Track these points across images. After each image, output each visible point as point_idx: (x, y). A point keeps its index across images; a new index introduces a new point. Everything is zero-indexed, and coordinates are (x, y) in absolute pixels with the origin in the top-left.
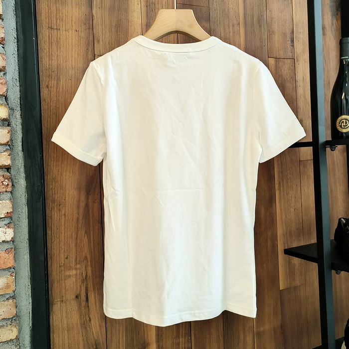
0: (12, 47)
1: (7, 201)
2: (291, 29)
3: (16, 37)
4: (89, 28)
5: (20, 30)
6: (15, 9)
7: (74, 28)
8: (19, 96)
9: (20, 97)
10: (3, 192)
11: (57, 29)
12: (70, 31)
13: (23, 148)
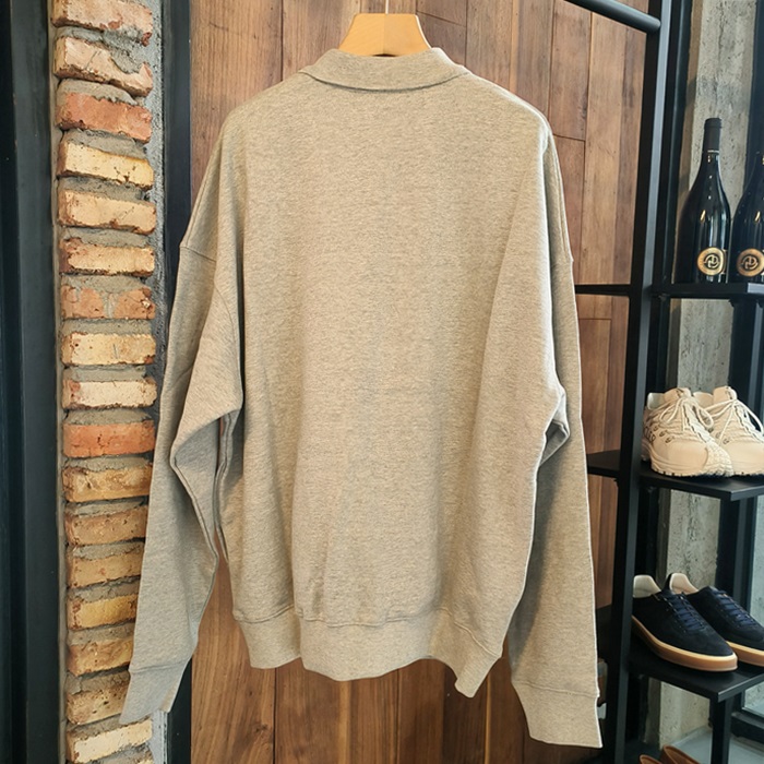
0: (152, 53)
1: (150, 337)
2: (585, 88)
4: (276, 36)
5: (168, 22)
7: (251, 32)
8: (161, 147)
9: (163, 150)
10: (142, 320)
11: (223, 28)
12: (245, 35)
13: (164, 245)
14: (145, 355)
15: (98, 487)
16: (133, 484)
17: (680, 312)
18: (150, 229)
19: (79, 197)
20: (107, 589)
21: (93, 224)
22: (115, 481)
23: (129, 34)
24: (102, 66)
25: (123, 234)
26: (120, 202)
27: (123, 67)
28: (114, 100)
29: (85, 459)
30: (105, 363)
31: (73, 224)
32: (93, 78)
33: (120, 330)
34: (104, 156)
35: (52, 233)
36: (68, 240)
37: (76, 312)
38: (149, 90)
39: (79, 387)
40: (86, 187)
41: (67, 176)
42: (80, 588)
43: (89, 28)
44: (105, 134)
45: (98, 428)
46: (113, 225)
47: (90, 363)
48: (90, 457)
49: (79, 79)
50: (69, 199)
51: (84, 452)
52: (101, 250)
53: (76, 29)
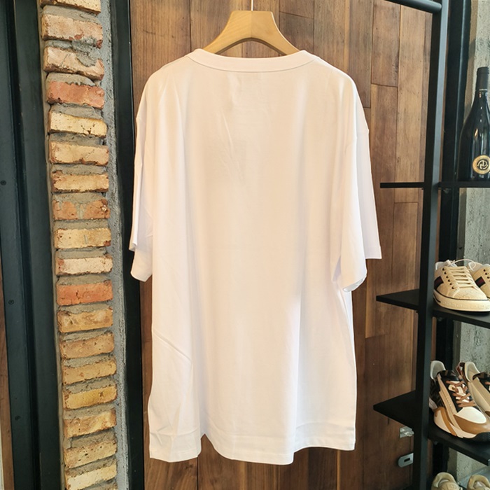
0: (106, 52)
1: (107, 229)
2: (397, 52)
3: (110, 39)
5: (115, 31)
6: (110, 6)
7: (170, 33)
8: (113, 111)
10: (102, 219)
11: (152, 33)
13: (117, 171)
14: (105, 241)
15: (77, 323)
16: (99, 320)
17: (466, 196)
18: (104, 162)
19: (59, 145)
20: (85, 385)
21: (68, 162)
22: (88, 319)
23: (88, 42)
24: (71, 63)
25: (89, 167)
26: (85, 147)
27: (85, 62)
28: (79, 84)
29: (69, 306)
30: (79, 247)
31: (56, 162)
32: (66, 71)
33: (88, 226)
34: (74, 119)
35: (46, 168)
36: (55, 172)
37: (60, 216)
38: (102, 76)
39: (63, 262)
40: (64, 138)
41: (53, 133)
42: (68, 385)
43: (62, 40)
44: (74, 106)
45: (76, 287)
46: (81, 162)
47: (70, 247)
48: (72, 305)
49: (58, 72)
50: (53, 147)
51: (68, 302)
52: (75, 177)
53: (55, 41)
